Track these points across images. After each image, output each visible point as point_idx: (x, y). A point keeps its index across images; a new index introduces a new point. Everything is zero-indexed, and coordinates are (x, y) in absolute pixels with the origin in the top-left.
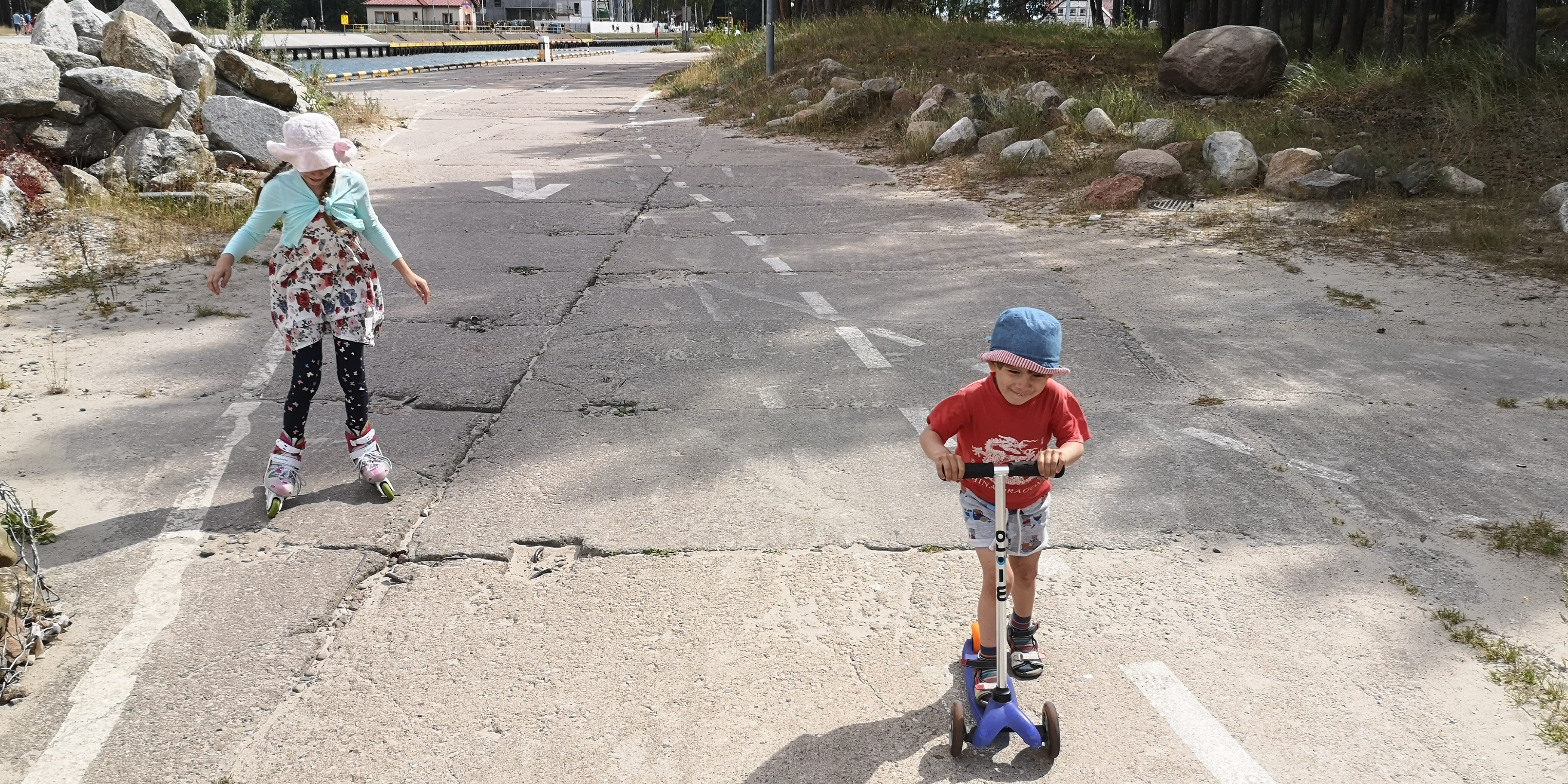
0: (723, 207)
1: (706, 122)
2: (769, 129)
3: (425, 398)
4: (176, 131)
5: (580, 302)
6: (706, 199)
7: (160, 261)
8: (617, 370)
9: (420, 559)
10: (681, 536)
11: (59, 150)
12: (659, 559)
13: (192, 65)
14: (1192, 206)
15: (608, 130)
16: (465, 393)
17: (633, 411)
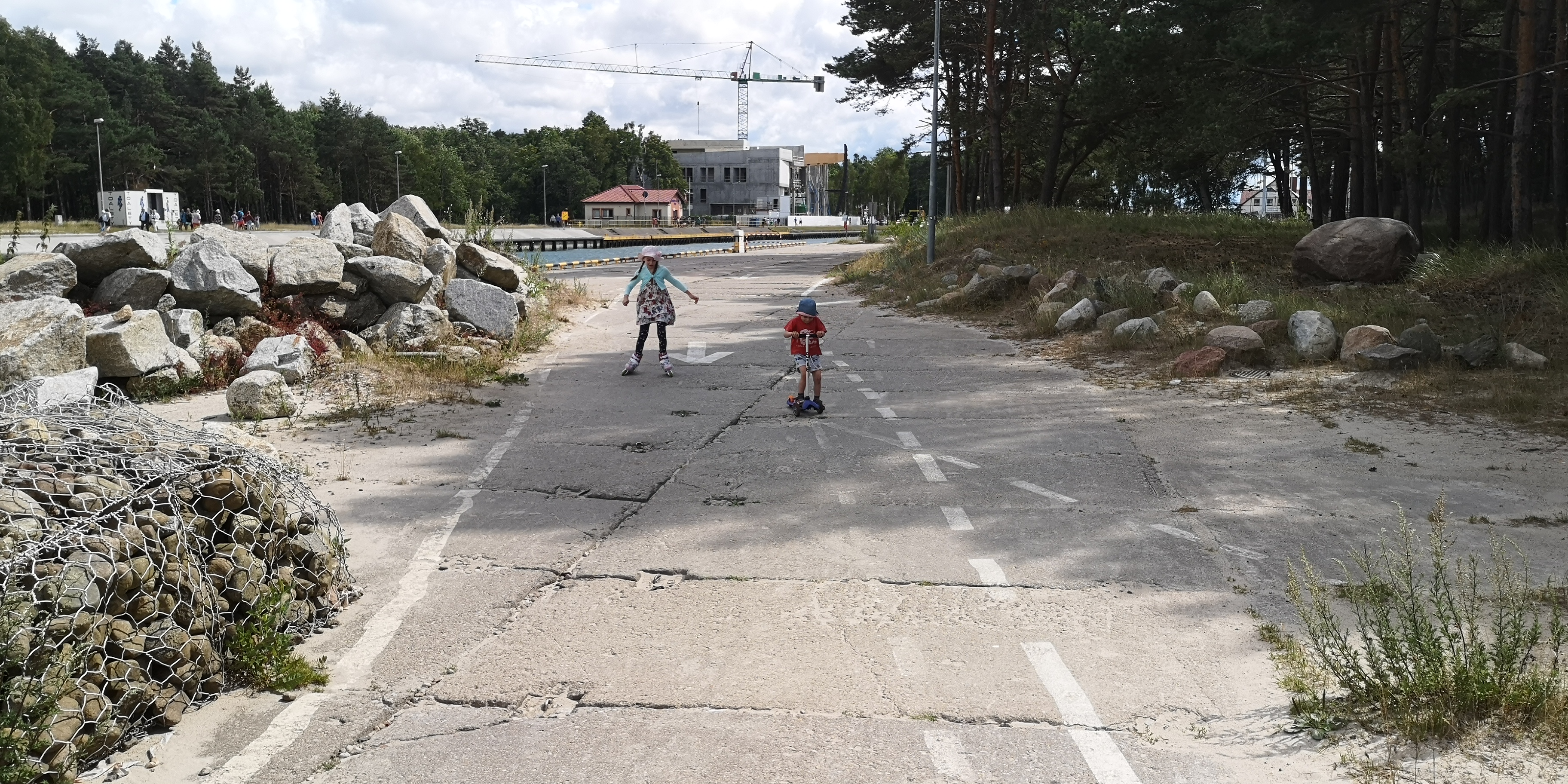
0: (857, 370)
1: (865, 304)
2: (920, 309)
3: (595, 491)
4: (426, 306)
5: (721, 435)
6: (845, 365)
7: (410, 401)
8: (737, 478)
9: (579, 577)
10: (754, 571)
11: (339, 319)
12: (736, 582)
13: (439, 255)
14: (1269, 375)
15: (777, 310)
16: (624, 488)
17: (742, 504)
